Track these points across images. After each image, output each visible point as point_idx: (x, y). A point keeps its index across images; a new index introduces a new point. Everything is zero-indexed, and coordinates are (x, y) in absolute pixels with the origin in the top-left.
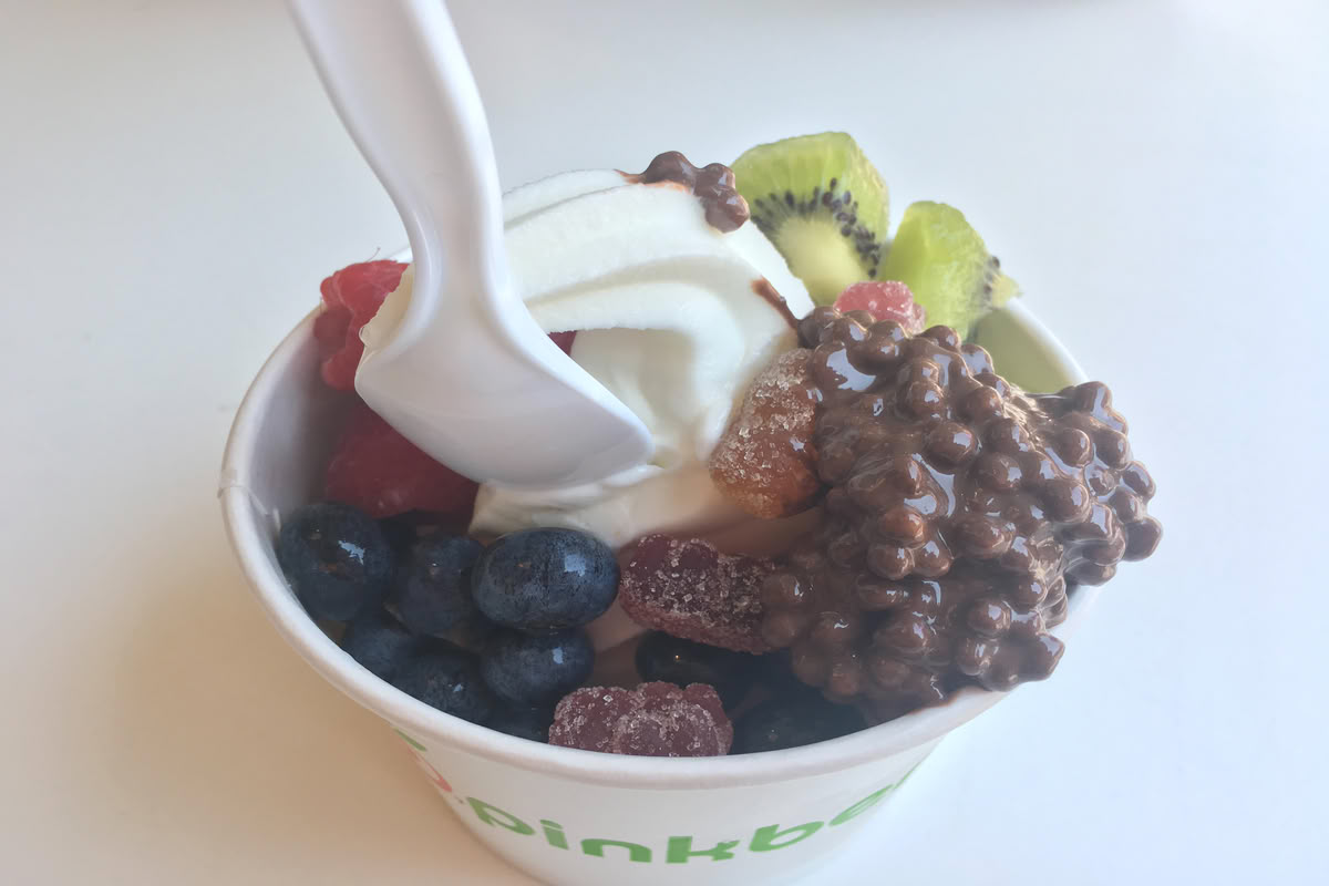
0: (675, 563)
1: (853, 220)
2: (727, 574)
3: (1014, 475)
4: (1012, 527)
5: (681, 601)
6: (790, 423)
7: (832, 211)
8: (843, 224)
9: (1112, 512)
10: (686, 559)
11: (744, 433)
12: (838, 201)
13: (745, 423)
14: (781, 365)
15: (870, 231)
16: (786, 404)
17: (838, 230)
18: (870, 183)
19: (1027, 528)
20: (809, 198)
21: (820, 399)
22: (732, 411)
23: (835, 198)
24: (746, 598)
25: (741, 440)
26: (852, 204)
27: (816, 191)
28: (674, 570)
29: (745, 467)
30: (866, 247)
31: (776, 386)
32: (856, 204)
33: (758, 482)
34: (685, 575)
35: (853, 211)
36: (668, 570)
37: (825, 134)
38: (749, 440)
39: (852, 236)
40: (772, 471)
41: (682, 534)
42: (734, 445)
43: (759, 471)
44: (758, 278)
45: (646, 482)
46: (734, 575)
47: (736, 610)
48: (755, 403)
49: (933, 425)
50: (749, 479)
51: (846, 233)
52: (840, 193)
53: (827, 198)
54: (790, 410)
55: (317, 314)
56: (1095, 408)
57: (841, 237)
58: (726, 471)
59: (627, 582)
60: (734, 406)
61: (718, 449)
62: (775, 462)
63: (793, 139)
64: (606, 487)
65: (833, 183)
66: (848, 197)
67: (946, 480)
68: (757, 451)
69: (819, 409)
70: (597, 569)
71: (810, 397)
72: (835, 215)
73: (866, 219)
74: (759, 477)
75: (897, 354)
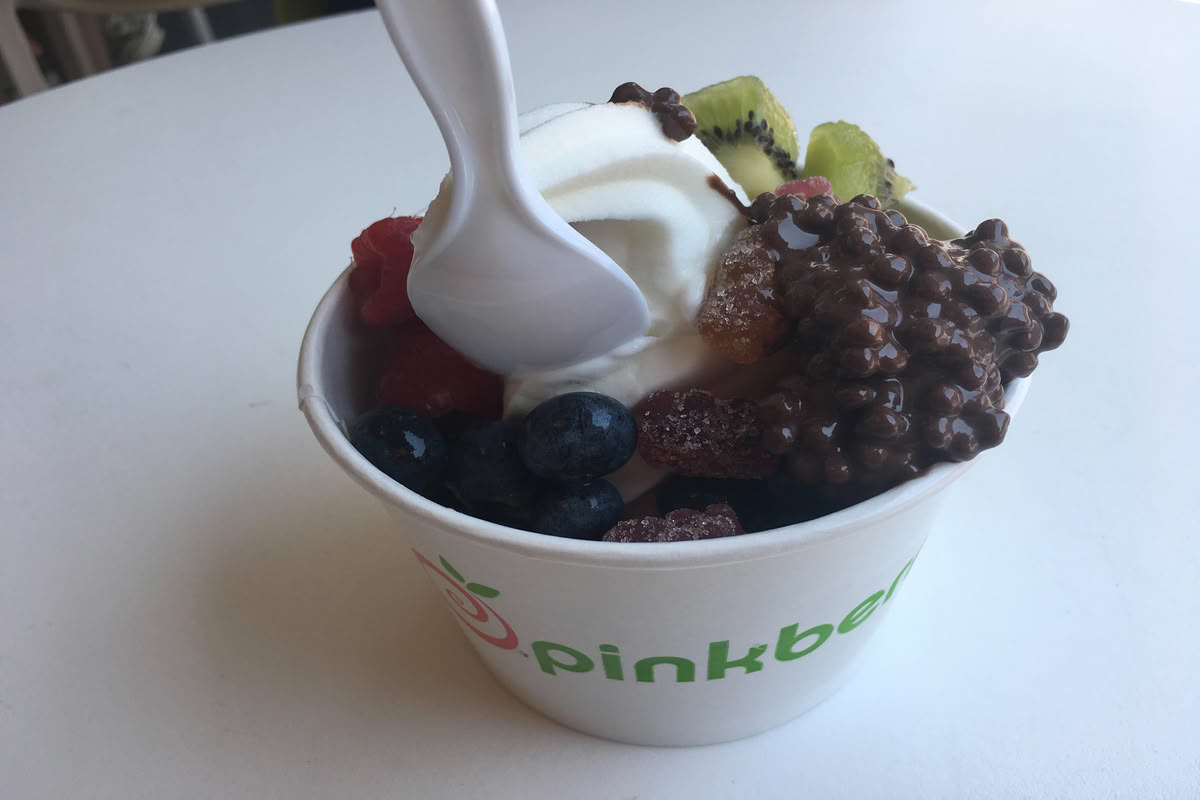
0: (681, 408)
1: (772, 142)
2: (724, 412)
3: (945, 286)
4: (951, 324)
5: (693, 434)
6: (758, 279)
7: (754, 136)
8: (764, 144)
9: (1028, 309)
10: (690, 405)
11: (721, 294)
12: (758, 127)
13: (720, 287)
14: (742, 239)
15: (786, 151)
16: (752, 264)
17: (761, 151)
18: (778, 113)
19: (962, 323)
20: (733, 129)
21: (778, 259)
22: (707, 283)
23: (755, 125)
24: (745, 426)
25: (720, 299)
26: (768, 129)
27: (738, 123)
28: (682, 413)
29: (728, 316)
30: (784, 162)
31: (741, 253)
32: (772, 130)
33: (740, 326)
34: (691, 414)
35: (771, 136)
36: (676, 413)
37: (737, 78)
38: (727, 297)
39: (772, 154)
40: (750, 316)
41: (683, 387)
42: (715, 303)
43: (740, 317)
44: (710, 174)
45: (646, 350)
46: (730, 411)
47: (737, 437)
48: (725, 271)
49: (872, 258)
50: (733, 324)
51: (768, 152)
52: (758, 121)
53: (749, 126)
54: (756, 268)
55: (350, 270)
56: (997, 237)
57: (765, 154)
58: (713, 323)
59: (646, 426)
60: (708, 278)
61: (702, 310)
62: (751, 308)
63: (712, 86)
64: (616, 358)
65: (751, 114)
66: (764, 124)
67: (892, 296)
68: (735, 302)
69: (778, 266)
70: (620, 417)
71: (770, 257)
72: (757, 138)
73: (781, 141)
74: (741, 322)
75: (832, 217)
